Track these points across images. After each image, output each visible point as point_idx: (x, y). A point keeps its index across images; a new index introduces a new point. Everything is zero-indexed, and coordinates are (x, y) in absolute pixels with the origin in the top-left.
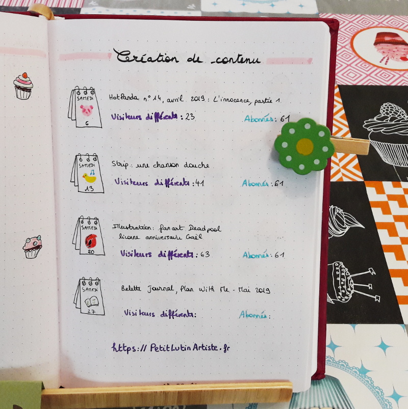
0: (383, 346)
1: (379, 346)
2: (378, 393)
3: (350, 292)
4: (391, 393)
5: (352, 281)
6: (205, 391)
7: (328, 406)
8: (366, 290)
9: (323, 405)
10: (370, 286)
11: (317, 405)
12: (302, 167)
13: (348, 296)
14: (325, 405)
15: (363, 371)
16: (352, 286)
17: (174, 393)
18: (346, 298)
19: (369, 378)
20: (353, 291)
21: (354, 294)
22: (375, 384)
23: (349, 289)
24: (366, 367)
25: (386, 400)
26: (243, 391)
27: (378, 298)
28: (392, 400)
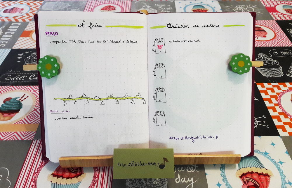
0: (273, 144)
1: (271, 144)
2: (274, 161)
3: (256, 124)
4: (279, 161)
5: (257, 120)
6: (205, 157)
7: (254, 167)
8: (263, 124)
9: (252, 166)
10: (264, 122)
11: (249, 166)
12: (241, 71)
13: (256, 126)
14: (253, 166)
15: (266, 154)
16: (257, 122)
17: (193, 158)
18: (255, 127)
19: (268, 156)
20: (257, 124)
21: (258, 125)
22: (272, 158)
23: (256, 123)
24: (267, 152)
25: (277, 164)
26: (221, 157)
27: (268, 126)
28: (279, 164)
